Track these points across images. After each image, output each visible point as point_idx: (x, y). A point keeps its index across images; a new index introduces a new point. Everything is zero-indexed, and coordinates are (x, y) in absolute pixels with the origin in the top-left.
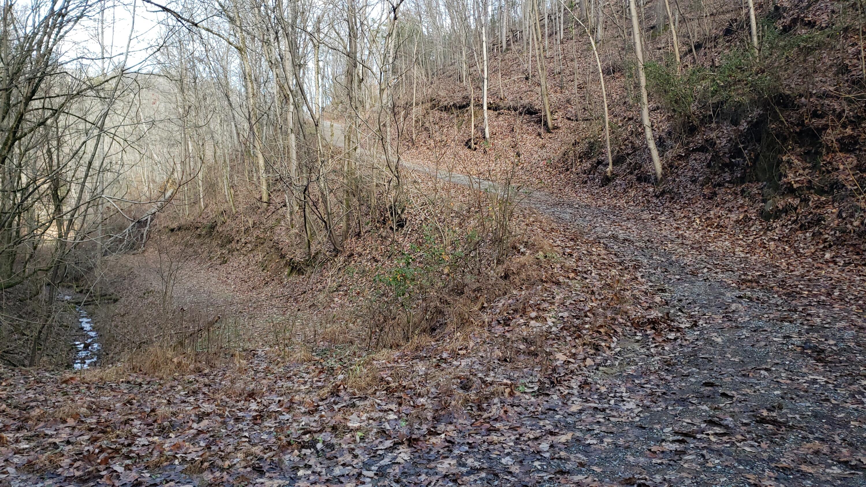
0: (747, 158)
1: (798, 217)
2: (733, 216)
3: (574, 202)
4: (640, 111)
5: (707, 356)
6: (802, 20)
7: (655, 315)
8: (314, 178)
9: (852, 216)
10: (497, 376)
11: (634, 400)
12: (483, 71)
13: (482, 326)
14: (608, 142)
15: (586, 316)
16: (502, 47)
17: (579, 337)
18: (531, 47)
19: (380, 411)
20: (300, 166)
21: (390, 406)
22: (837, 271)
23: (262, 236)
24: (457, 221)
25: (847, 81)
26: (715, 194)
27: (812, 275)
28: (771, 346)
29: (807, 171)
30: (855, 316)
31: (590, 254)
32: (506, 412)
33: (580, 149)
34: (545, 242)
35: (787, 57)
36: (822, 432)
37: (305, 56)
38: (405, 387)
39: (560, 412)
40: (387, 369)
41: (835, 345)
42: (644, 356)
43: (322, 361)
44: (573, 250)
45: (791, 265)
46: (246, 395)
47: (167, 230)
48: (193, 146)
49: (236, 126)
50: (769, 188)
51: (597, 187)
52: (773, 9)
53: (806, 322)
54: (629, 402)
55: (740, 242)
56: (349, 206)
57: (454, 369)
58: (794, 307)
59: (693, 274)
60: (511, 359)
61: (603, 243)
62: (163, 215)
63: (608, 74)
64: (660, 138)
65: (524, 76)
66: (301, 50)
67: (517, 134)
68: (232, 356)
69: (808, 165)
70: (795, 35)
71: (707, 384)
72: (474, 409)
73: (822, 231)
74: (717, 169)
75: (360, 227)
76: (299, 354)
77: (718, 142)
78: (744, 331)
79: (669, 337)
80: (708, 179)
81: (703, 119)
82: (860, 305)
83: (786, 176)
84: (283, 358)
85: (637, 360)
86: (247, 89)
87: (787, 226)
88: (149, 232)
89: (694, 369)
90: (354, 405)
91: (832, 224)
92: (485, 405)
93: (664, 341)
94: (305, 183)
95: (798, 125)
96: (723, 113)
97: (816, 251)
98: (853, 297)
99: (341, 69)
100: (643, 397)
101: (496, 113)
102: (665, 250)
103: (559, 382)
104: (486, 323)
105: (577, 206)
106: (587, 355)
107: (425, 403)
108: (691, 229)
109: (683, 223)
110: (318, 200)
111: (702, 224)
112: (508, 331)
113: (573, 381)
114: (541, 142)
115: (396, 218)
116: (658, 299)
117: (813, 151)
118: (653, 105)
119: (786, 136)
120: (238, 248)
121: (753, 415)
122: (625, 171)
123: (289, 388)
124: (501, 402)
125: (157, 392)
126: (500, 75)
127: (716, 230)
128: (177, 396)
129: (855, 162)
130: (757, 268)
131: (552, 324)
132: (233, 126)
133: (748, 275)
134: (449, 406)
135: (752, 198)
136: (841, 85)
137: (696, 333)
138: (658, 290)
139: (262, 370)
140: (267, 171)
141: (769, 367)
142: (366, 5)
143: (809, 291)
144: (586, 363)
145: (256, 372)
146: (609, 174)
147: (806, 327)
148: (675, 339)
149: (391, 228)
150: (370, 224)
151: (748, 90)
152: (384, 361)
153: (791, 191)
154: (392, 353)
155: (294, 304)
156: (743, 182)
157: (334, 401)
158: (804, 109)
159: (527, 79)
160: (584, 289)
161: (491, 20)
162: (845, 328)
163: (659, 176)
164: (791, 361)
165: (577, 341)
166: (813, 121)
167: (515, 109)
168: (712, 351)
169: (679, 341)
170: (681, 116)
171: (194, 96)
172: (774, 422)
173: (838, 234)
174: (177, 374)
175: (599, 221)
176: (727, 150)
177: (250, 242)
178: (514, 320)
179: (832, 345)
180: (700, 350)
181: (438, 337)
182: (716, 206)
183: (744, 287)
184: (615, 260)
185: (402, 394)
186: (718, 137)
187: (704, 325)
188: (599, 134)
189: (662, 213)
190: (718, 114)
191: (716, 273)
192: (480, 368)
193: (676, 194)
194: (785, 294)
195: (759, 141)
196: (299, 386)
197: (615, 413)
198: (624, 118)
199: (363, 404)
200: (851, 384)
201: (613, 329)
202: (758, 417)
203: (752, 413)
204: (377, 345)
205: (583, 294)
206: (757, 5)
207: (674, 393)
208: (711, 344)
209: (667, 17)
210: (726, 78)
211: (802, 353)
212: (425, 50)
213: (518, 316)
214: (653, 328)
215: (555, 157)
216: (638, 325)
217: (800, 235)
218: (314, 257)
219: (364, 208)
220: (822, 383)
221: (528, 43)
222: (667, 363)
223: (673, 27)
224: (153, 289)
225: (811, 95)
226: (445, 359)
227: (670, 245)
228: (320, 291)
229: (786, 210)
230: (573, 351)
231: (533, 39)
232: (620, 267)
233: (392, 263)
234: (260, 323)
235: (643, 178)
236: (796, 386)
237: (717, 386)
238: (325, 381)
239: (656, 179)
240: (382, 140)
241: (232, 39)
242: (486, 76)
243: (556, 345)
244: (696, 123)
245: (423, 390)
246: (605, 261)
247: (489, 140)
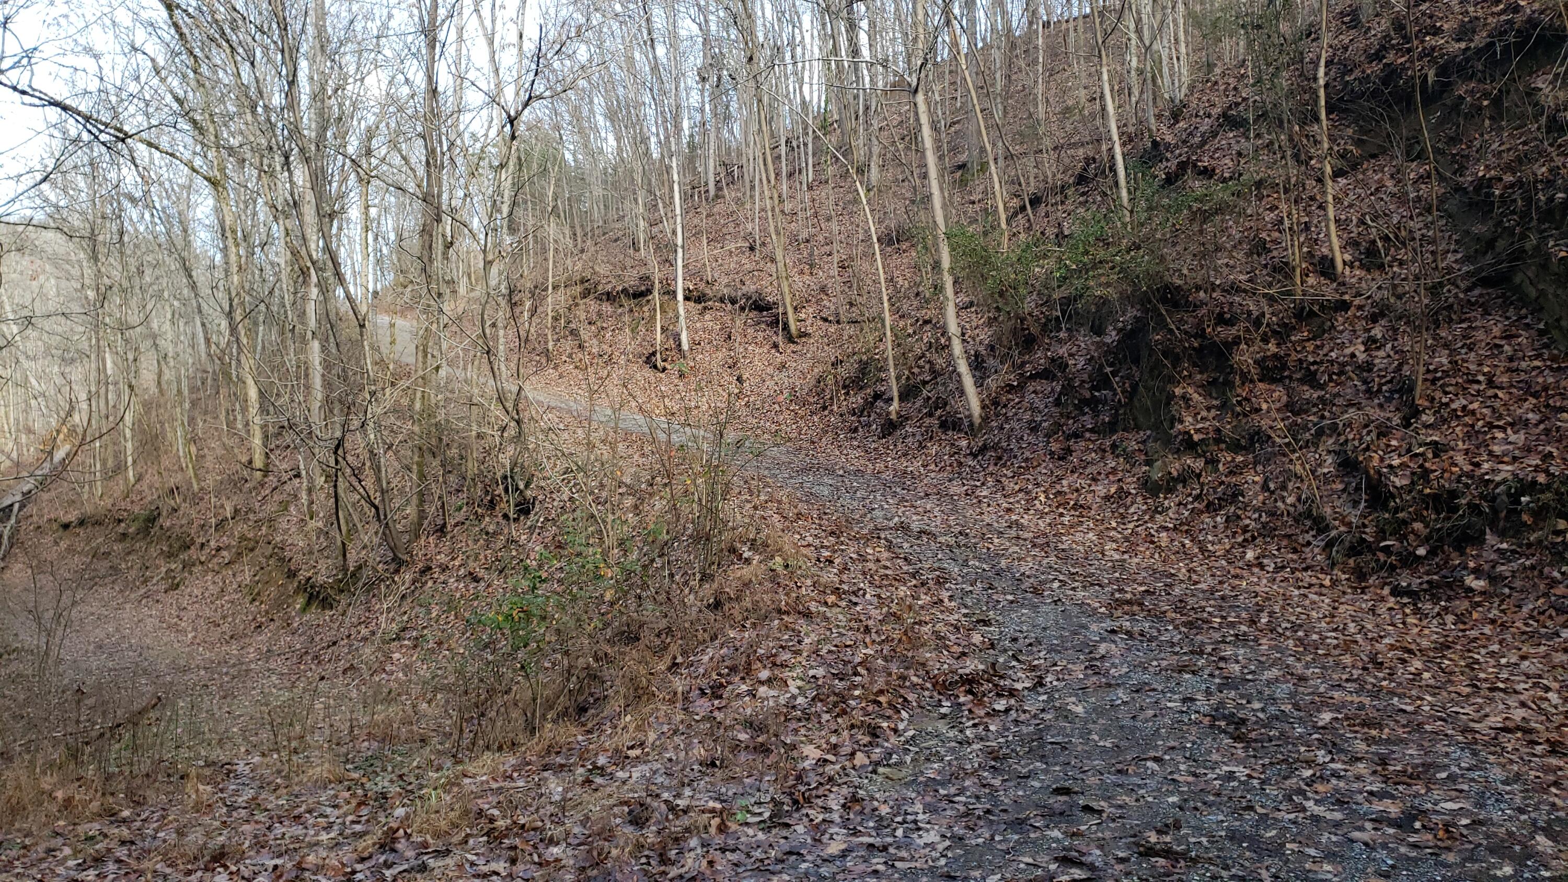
0: (1119, 390)
1: (1202, 490)
2: (1100, 489)
3: (836, 464)
4: (942, 308)
5: (1059, 739)
6: (1195, 166)
7: (973, 667)
8: (356, 423)
9: (1284, 487)
10: (697, 796)
11: (936, 827)
12: (674, 232)
13: (672, 702)
14: (891, 362)
15: (856, 674)
16: (707, 191)
17: (844, 712)
18: (757, 194)
19: (474, 876)
20: (328, 402)
21: (494, 866)
22: (1265, 581)
23: (251, 535)
24: (629, 502)
25: (1266, 266)
26: (1069, 451)
27: (1226, 590)
28: (1163, 716)
29: (1213, 412)
30: (1292, 659)
31: (863, 558)
32: (711, 863)
33: (847, 371)
34: (786, 539)
35: (1174, 225)
36: (1242, 866)
37: (342, 196)
38: (523, 826)
39: (809, 858)
40: (489, 793)
41: (1263, 710)
42: (953, 744)
43: (364, 780)
44: (835, 551)
45: (1195, 571)
46: (207, 858)
47: (55, 526)
48: (114, 363)
49: (203, 325)
50: (1155, 441)
51: (875, 438)
52: (1150, 144)
53: (1217, 672)
54: (927, 831)
55: (1112, 533)
56: (422, 476)
57: (618, 787)
58: (1199, 647)
59: (1036, 592)
60: (722, 761)
61: (886, 539)
62: (45, 496)
63: (889, 245)
64: (977, 355)
65: (747, 244)
66: (335, 185)
67: (737, 345)
68: (182, 778)
69: (1215, 402)
70: (1184, 188)
71: (1059, 791)
72: (652, 862)
73: (1240, 512)
74: (1071, 408)
75: (444, 515)
76: (319, 769)
77: (1071, 362)
78: (1120, 692)
79: (997, 707)
80: (1058, 426)
81: (1045, 325)
82: (1299, 639)
83: (1181, 422)
84: (287, 777)
85: (942, 751)
86: (226, 257)
87: (1185, 505)
88: (15, 531)
89: (1038, 764)
90: (423, 868)
91: (1255, 502)
92: (674, 852)
93: (988, 714)
94: (338, 434)
95: (1196, 336)
96: (1077, 313)
97: (1232, 547)
98: (1289, 626)
99: (412, 223)
100: (953, 820)
101: (700, 307)
102: (989, 549)
103: (808, 801)
104: (679, 695)
105: (841, 472)
106: (856, 747)
107: (561, 856)
108: (1032, 512)
109: (1018, 502)
110: (364, 464)
111: (1049, 502)
112: (719, 709)
113: (832, 796)
114: (780, 358)
115: (513, 498)
116: (977, 638)
117: (1221, 380)
118: (963, 298)
119: (1178, 354)
120: (203, 559)
121: (1134, 843)
122: (920, 411)
123: (296, 839)
124: (703, 846)
125: (16, 863)
126: (705, 242)
127: (1073, 512)
128: (60, 870)
129: (1285, 398)
130: (1140, 578)
131: (796, 691)
132: (198, 324)
133: (1126, 592)
134: (606, 858)
135: (1128, 457)
136: (1257, 272)
137: (1041, 698)
138: (978, 621)
139: (244, 805)
140: (263, 410)
141: (1159, 754)
142: (460, 111)
143: (1223, 617)
144: (855, 762)
145: (232, 808)
146: (893, 416)
147: (1217, 681)
148: (1007, 711)
149: (506, 516)
150: (465, 509)
151: (1116, 277)
152: (484, 778)
153: (1189, 445)
154: (502, 759)
155: (313, 667)
156: (1113, 431)
157: (385, 862)
158: (1204, 311)
159: (752, 249)
160: (853, 624)
161: (689, 143)
162: (1277, 680)
163: (977, 421)
164: (1194, 743)
165: (840, 720)
166: (1219, 329)
167: (733, 302)
168: (1068, 731)
169: (1013, 714)
170: (1010, 318)
171: (120, 269)
172: (1167, 853)
173: (1264, 518)
174: (61, 823)
175: (879, 498)
176: (1085, 377)
177: (228, 547)
178: (730, 687)
179: (1257, 710)
180: (1048, 728)
181: (590, 725)
182: (1072, 472)
183: (1119, 613)
184: (905, 568)
185: (517, 841)
186: (1071, 355)
187: (1055, 683)
188: (876, 348)
189: (983, 484)
190: (1070, 317)
191: (1074, 589)
192: (666, 783)
193: (1005, 450)
194: (1185, 624)
195: (1136, 361)
196: (316, 834)
197: (904, 854)
198: (917, 321)
199: (441, 864)
200: (1286, 778)
201: (901, 696)
202: (1142, 845)
203: (1132, 839)
204: (474, 744)
205: (850, 633)
206: (1125, 138)
207: (1005, 811)
208: (1066, 717)
209: (983, 150)
210: (1080, 258)
211: (1212, 726)
212: (571, 192)
213: (737, 679)
214: (970, 692)
215: (804, 385)
216: (944, 687)
217: (1207, 520)
218: (353, 575)
219: (451, 478)
220: (1243, 779)
221: (753, 188)
222: (992, 754)
223: (993, 168)
224: (19, 645)
225: (1214, 287)
226: (602, 768)
227: (996, 541)
228: (365, 639)
229: (1183, 478)
230: (834, 740)
231: (761, 180)
232: (914, 582)
233: (505, 583)
234: (244, 706)
235: (950, 424)
236: (1202, 786)
237: (1076, 793)
238: (368, 821)
239: (971, 425)
240: (488, 353)
241: (198, 162)
242: (680, 242)
243: (803, 731)
244: (1035, 330)
245: (558, 832)
246: (888, 572)
247: (687, 354)
